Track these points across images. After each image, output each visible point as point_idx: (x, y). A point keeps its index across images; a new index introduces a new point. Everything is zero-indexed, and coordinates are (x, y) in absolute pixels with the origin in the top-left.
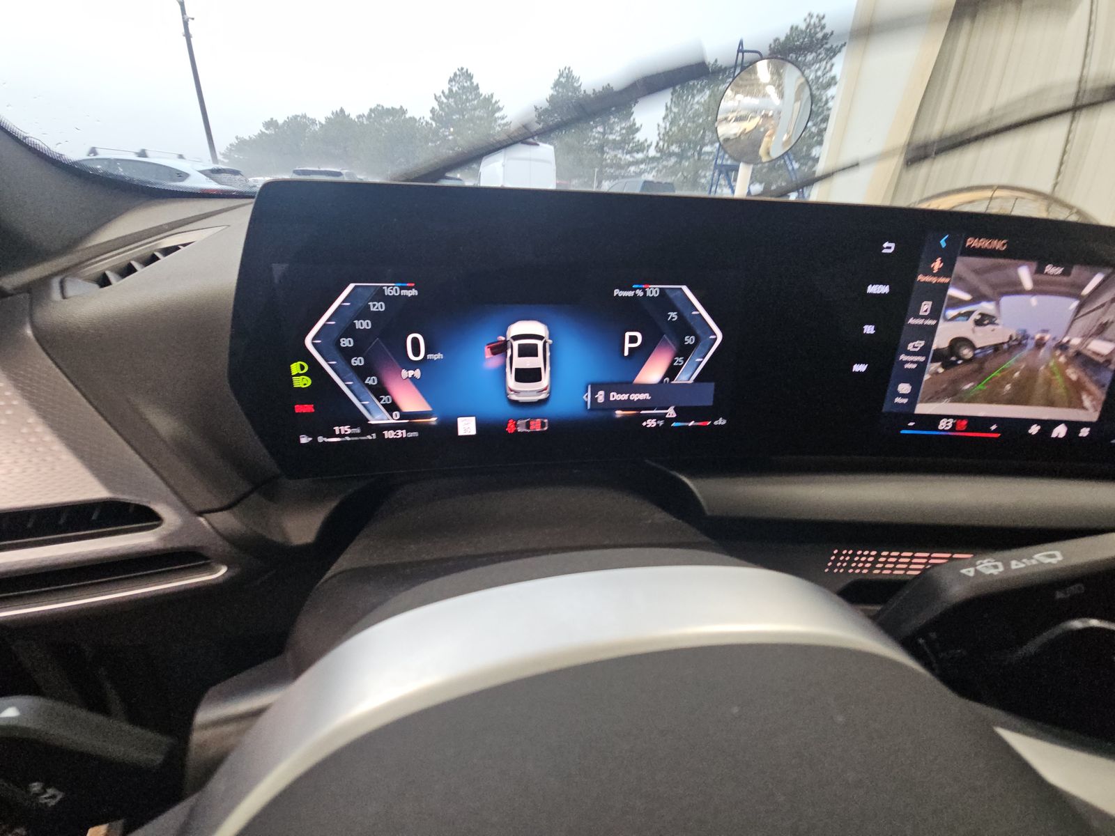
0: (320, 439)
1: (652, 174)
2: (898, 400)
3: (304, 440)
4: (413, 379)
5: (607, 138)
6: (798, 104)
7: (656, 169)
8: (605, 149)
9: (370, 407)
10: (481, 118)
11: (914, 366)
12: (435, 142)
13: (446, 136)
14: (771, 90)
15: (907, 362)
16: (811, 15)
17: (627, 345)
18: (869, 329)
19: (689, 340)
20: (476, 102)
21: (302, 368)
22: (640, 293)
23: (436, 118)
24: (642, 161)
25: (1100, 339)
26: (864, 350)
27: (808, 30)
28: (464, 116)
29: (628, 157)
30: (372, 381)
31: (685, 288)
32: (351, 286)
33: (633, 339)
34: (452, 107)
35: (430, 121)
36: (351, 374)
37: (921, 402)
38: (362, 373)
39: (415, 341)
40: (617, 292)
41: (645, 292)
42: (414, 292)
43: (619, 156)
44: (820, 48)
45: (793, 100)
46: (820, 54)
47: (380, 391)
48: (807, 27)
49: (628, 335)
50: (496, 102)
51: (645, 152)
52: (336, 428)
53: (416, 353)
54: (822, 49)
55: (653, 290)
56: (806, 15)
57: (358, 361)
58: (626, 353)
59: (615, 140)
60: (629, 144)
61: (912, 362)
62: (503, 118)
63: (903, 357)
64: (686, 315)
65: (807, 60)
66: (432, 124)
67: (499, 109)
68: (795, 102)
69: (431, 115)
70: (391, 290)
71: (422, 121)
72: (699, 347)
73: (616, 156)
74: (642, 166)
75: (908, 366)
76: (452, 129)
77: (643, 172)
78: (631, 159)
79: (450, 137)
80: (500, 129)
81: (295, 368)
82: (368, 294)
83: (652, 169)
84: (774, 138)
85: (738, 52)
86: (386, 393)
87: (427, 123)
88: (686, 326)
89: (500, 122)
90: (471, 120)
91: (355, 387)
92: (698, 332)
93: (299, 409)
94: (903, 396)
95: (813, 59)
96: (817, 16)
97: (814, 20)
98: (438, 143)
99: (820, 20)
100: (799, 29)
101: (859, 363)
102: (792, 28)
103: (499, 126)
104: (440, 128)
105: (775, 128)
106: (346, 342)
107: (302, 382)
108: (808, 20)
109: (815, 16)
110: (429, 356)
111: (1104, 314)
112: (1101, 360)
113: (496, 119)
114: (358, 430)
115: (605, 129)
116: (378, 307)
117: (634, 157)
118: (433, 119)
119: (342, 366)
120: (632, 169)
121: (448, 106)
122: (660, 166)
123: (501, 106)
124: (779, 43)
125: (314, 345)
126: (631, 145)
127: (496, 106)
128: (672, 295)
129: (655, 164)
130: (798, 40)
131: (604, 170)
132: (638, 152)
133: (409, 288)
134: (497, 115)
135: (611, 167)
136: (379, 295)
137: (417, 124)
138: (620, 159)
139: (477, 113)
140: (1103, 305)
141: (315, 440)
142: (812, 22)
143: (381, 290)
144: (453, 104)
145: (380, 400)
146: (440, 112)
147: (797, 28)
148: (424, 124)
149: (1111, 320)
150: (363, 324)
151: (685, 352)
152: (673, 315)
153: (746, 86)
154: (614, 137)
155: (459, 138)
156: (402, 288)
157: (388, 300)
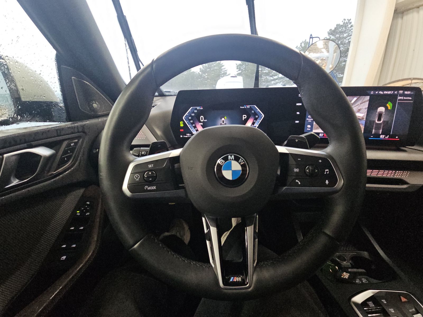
0: (184, 136)
1: (281, 83)
2: (308, 129)
3: (181, 136)
4: (201, 125)
5: (263, 72)
6: (335, 54)
7: (282, 81)
8: (262, 76)
9: (193, 130)
10: (216, 70)
11: (311, 121)
12: (201, 79)
13: (205, 76)
14: (324, 50)
15: (309, 120)
16: (345, 20)
17: (244, 118)
18: (298, 113)
19: (257, 117)
20: (215, 64)
21: (182, 123)
22: (246, 107)
23: (201, 71)
24: (276, 79)
25: (359, 113)
26: (298, 118)
27: (344, 25)
28: (211, 69)
29: (271, 78)
30: (194, 125)
31: (255, 106)
32: (191, 108)
33: (245, 117)
34: (207, 67)
35: (199, 72)
36: (190, 124)
37: (314, 129)
38: (192, 124)
39: (202, 118)
40: (241, 107)
41: (247, 107)
42: (202, 108)
43: (268, 78)
44: (349, 31)
45: (333, 53)
46: (349, 34)
47: (195, 127)
48: (343, 24)
49: (243, 116)
50: (222, 64)
51: (278, 76)
52: (187, 134)
53: (202, 120)
54: (350, 32)
55: (248, 107)
56: (343, 20)
57: (192, 121)
58: (243, 120)
59: (266, 72)
60: (271, 73)
61: (310, 120)
62: (224, 69)
63: (307, 119)
64: (256, 111)
65: (344, 36)
66: (200, 73)
67: (223, 66)
68: (334, 53)
69: (200, 70)
70: (198, 108)
71: (196, 72)
72: (259, 118)
73: (266, 78)
74: (277, 81)
75: (309, 121)
76: (207, 74)
77: (277, 83)
78: (272, 79)
79: (206, 77)
80: (223, 72)
81: (181, 123)
82: (194, 109)
83: (280, 82)
84: (326, 67)
85: (310, 38)
86: (196, 127)
87: (198, 73)
88: (255, 114)
89: (223, 70)
90: (213, 71)
91: (191, 126)
92: (259, 115)
93: (181, 130)
94: (309, 128)
95: (347, 35)
96: (348, 19)
97: (346, 21)
98: (202, 79)
99: (349, 21)
100: (340, 25)
101: (297, 121)
102: (337, 25)
103: (223, 71)
104: (203, 74)
105: (326, 63)
106: (190, 118)
107: (182, 125)
108: (344, 21)
109: (347, 19)
110: (204, 120)
111: (359, 107)
112: (361, 118)
113: (222, 69)
114: (191, 135)
115: (262, 69)
116: (196, 111)
117: (273, 78)
118: (200, 71)
119: (189, 122)
120: (273, 82)
121: (205, 67)
122: (284, 80)
123: (224, 65)
124: (332, 31)
125: (184, 118)
126: (272, 74)
127: (222, 65)
128: (252, 107)
129: (282, 80)
130: (340, 29)
131: (262, 84)
132: (275, 76)
133: (201, 108)
134: (222, 68)
135: (265, 82)
136: (196, 109)
137: (195, 74)
138: (268, 79)
139: (215, 68)
140: (358, 105)
141: (183, 136)
142: (346, 22)
143: (196, 108)
144: (207, 66)
145: (195, 129)
146: (203, 69)
147: (339, 24)
148: (197, 73)
149: (361, 108)
150: (193, 115)
151: (256, 119)
152: (253, 112)
153: (313, 50)
154: (266, 71)
155: (209, 77)
156: (200, 108)
157: (198, 110)
